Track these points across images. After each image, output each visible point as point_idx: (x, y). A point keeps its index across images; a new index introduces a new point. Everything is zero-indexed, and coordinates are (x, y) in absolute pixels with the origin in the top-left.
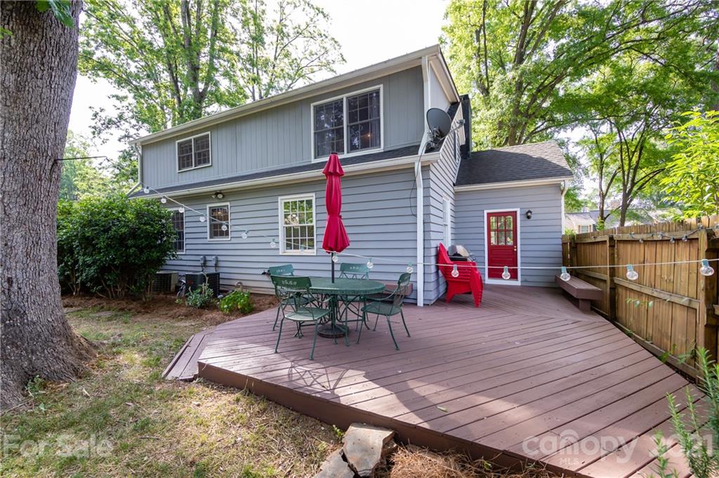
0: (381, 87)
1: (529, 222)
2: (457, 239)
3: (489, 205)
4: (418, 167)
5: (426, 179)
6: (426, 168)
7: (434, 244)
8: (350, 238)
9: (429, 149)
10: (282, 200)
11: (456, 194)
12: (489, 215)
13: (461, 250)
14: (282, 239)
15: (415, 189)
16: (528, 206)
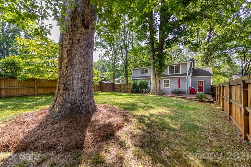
0: (181, 65)
1: (205, 83)
2: (192, 86)
3: (198, 80)
4: (187, 77)
5: (188, 78)
6: (188, 77)
7: (189, 86)
8: (181, 86)
9: (188, 75)
10: (164, 80)
11: (192, 78)
12: (198, 82)
13: (192, 87)
14: (164, 85)
15: (186, 79)
16: (205, 80)
